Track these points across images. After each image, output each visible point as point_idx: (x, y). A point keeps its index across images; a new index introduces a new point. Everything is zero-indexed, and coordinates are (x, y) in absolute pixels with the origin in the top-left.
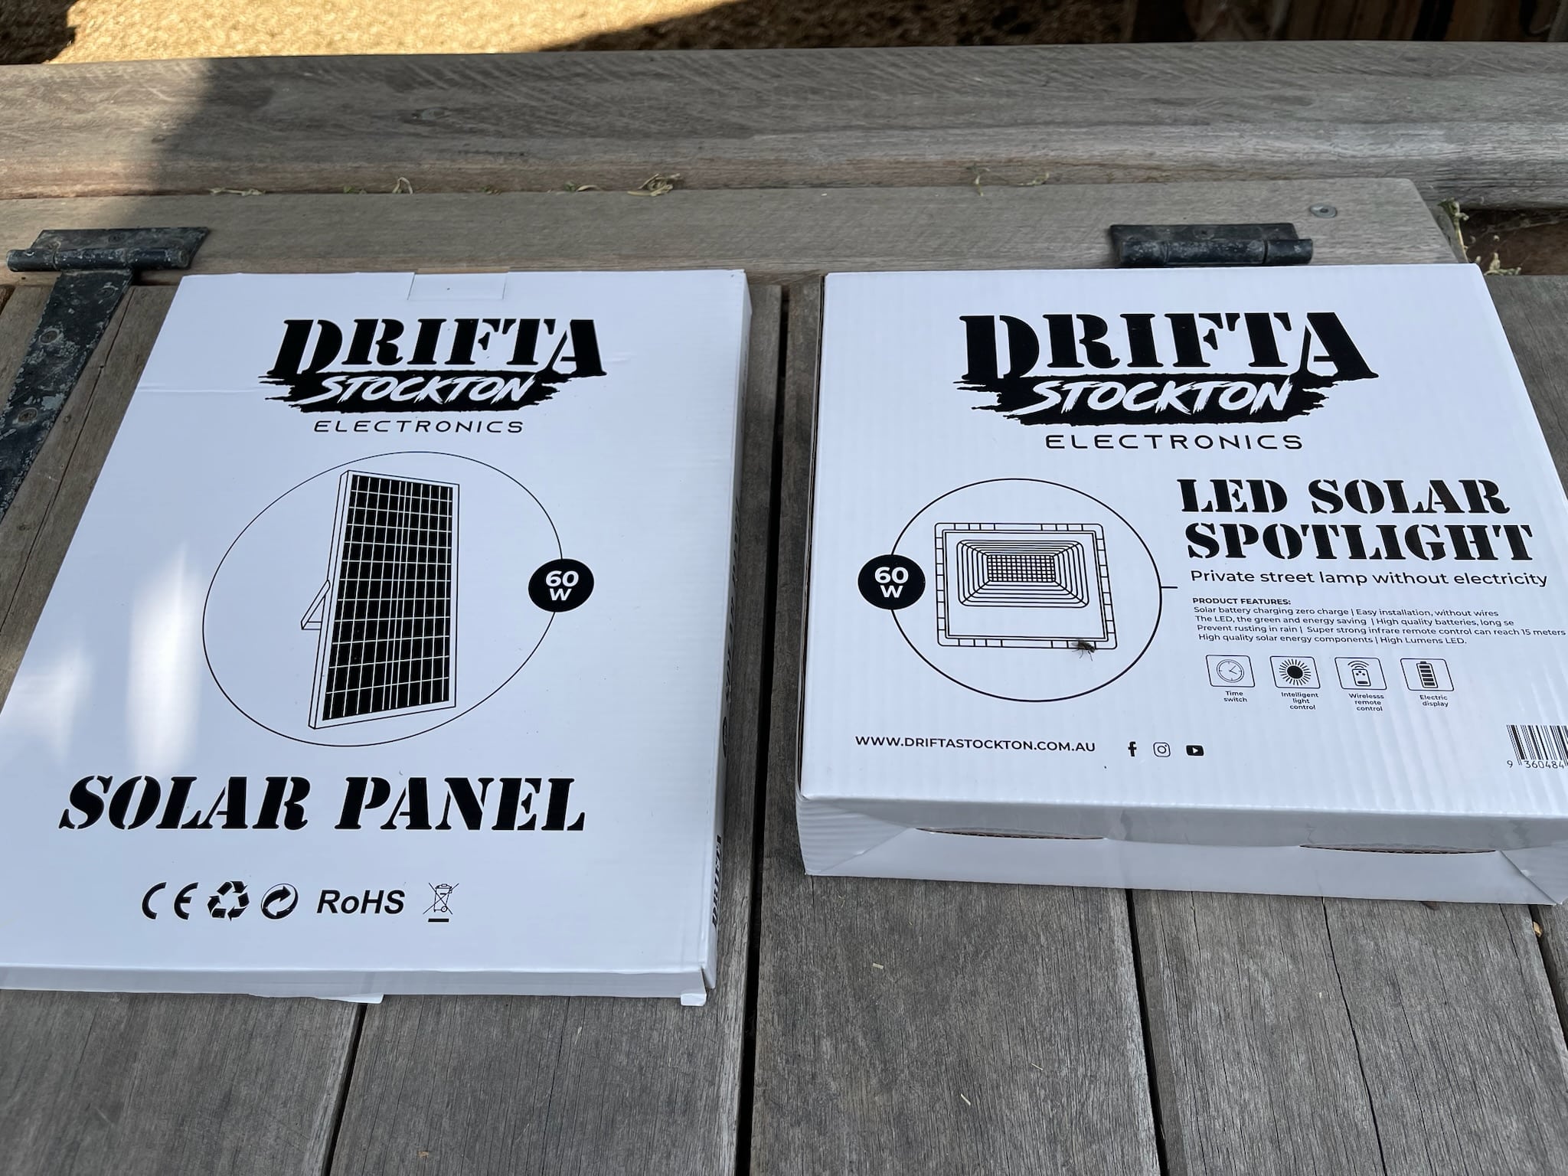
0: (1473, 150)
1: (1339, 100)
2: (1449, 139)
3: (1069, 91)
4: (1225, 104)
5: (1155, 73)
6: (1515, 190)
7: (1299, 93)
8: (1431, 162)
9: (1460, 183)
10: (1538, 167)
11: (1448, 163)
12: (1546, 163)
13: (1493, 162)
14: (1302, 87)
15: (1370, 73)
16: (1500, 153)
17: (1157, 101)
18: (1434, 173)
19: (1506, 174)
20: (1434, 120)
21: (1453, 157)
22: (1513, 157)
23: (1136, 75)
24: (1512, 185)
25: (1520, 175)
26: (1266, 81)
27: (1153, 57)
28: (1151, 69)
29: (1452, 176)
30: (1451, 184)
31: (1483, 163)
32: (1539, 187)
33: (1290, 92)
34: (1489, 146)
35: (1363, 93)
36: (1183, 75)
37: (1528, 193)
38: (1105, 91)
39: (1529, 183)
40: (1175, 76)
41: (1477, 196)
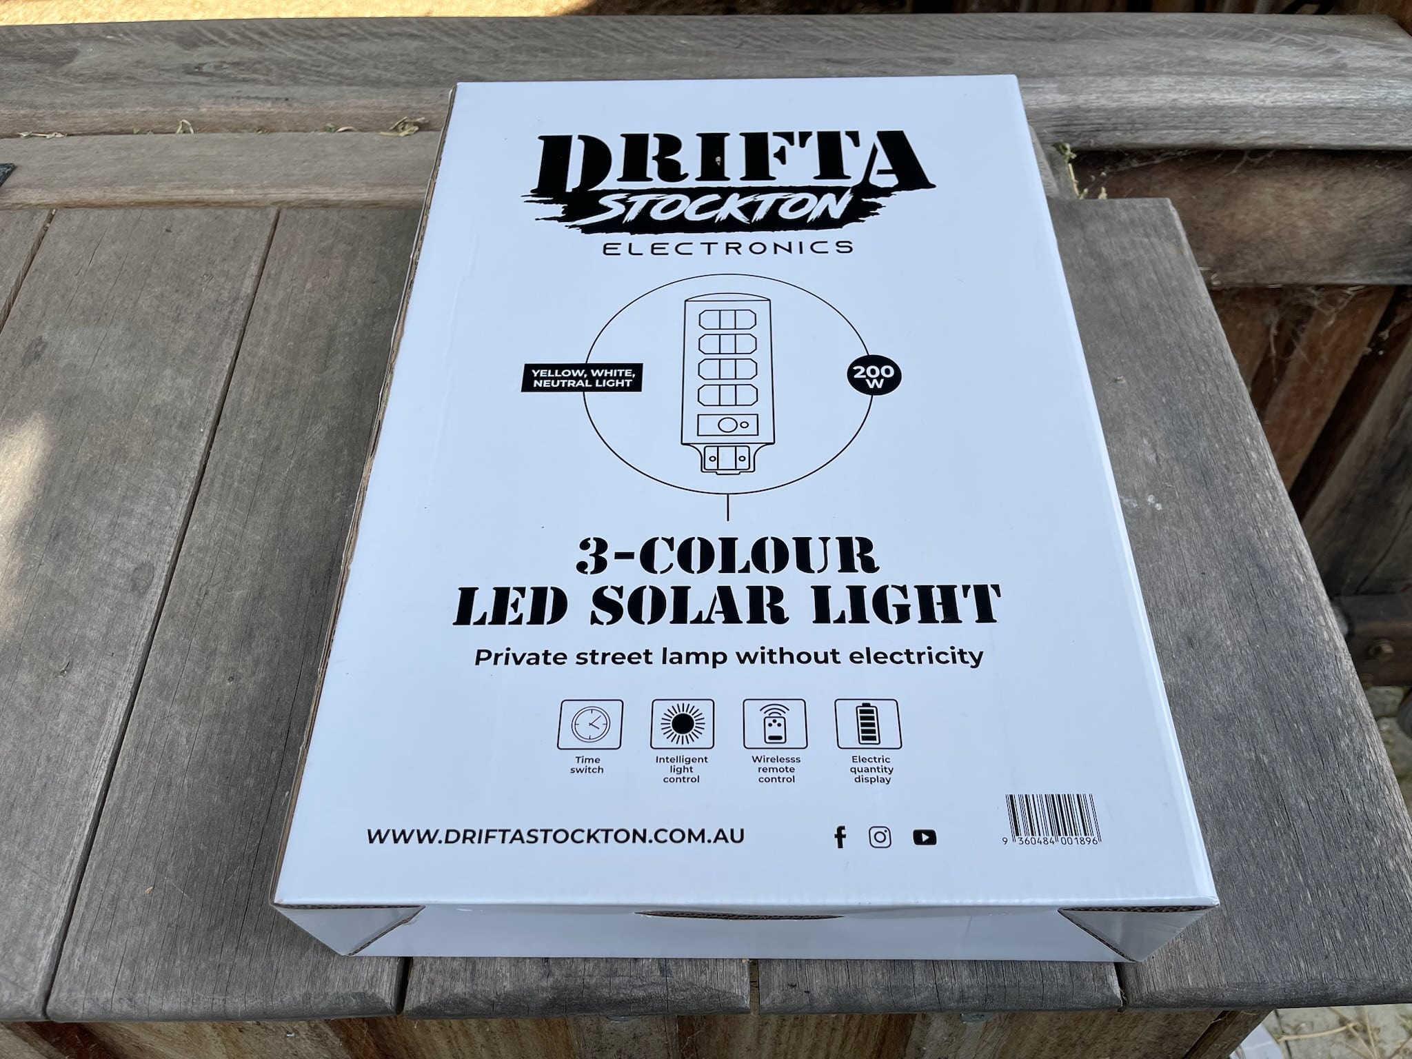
0: (1081, 100)
1: (976, 60)
2: (1061, 91)
3: (757, 52)
4: (883, 63)
5: (830, 39)
6: (1118, 134)
7: (944, 55)
8: (1047, 111)
9: (1072, 128)
10: (1136, 112)
11: (1061, 111)
12: (1142, 109)
13: (1098, 110)
14: (949, 51)
15: (1005, 39)
16: (1103, 102)
17: (828, 60)
18: (1050, 119)
19: (1109, 119)
20: (1050, 75)
21: (1065, 106)
22: (1114, 105)
23: (814, 40)
24: (1115, 129)
25: (1121, 120)
26: (920, 46)
27: (831, 26)
28: (828, 35)
29: (1065, 122)
30: (1065, 129)
31: (1089, 111)
32: (1138, 130)
33: (937, 55)
34: (1094, 96)
35: (998, 55)
36: (853, 41)
37: (1129, 135)
38: (787, 52)
39: (1129, 127)
40: (846, 41)
41: (1086, 139)
